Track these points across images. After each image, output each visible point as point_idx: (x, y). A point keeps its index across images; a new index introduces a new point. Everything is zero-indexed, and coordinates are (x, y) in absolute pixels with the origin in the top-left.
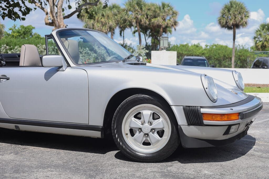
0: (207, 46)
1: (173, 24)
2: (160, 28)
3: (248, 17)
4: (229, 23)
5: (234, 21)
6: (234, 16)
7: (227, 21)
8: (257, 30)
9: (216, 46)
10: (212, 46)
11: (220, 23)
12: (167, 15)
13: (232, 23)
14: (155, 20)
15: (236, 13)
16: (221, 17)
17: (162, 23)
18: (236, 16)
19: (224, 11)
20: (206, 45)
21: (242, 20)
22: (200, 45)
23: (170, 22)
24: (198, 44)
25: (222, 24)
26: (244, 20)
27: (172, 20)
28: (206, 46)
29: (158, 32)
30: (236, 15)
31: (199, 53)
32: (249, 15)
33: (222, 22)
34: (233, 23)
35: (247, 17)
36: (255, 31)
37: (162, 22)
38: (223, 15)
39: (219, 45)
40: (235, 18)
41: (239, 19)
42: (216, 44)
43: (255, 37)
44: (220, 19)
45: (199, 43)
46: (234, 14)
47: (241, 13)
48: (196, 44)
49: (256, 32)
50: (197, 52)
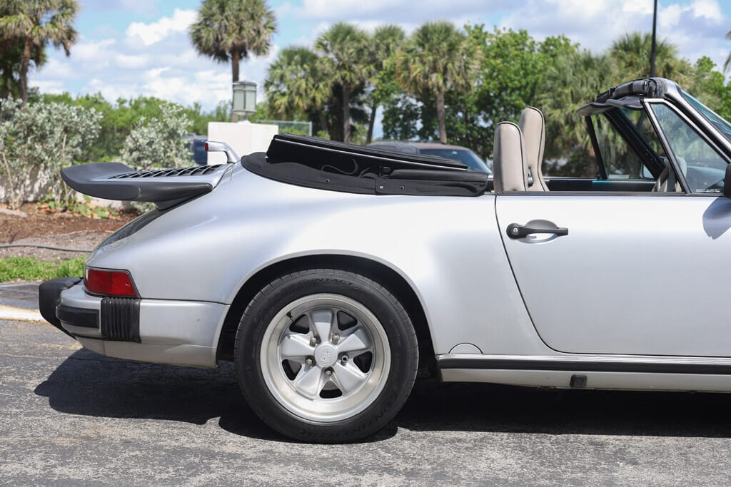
0: (121, 102)
1: (65, 36)
2: (23, 48)
3: (272, 28)
4: (224, 42)
5: (237, 38)
6: (237, 24)
7: (220, 37)
8: (274, 64)
9: (146, 101)
10: (136, 101)
11: (197, 40)
12: (47, 9)
13: (233, 43)
14: (10, 21)
15: (243, 15)
16: (199, 24)
17: (31, 33)
18: (244, 23)
19: (211, 9)
20: (120, 99)
21: (259, 38)
22: (103, 99)
23: (57, 30)
24: (98, 96)
25: (203, 44)
26: (263, 37)
27: (62, 25)
28: (118, 101)
29: (16, 58)
30: (242, 20)
31: (123, 121)
32: (276, 25)
33: (204, 40)
34: (236, 42)
35: (270, 30)
36: (269, 67)
37: (33, 29)
38: (206, 20)
39: (155, 100)
40: (241, 29)
41: (251, 34)
42: (148, 96)
43: (267, 81)
44: (199, 30)
45: (100, 94)
46: (237, 17)
47: (256, 17)
48: (91, 95)
49: (269, 70)
50: (120, 118)
